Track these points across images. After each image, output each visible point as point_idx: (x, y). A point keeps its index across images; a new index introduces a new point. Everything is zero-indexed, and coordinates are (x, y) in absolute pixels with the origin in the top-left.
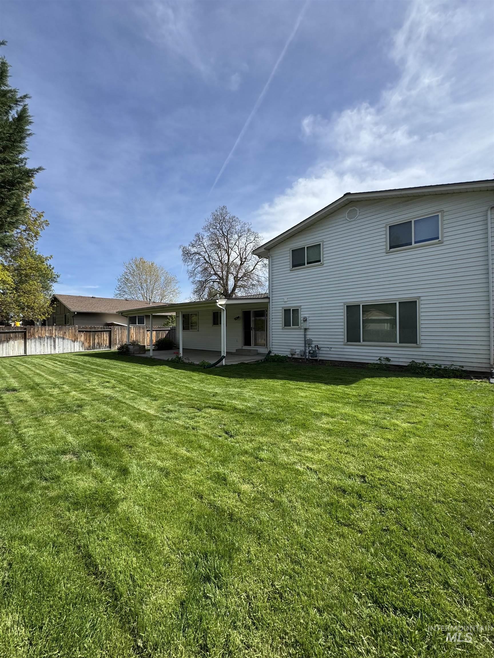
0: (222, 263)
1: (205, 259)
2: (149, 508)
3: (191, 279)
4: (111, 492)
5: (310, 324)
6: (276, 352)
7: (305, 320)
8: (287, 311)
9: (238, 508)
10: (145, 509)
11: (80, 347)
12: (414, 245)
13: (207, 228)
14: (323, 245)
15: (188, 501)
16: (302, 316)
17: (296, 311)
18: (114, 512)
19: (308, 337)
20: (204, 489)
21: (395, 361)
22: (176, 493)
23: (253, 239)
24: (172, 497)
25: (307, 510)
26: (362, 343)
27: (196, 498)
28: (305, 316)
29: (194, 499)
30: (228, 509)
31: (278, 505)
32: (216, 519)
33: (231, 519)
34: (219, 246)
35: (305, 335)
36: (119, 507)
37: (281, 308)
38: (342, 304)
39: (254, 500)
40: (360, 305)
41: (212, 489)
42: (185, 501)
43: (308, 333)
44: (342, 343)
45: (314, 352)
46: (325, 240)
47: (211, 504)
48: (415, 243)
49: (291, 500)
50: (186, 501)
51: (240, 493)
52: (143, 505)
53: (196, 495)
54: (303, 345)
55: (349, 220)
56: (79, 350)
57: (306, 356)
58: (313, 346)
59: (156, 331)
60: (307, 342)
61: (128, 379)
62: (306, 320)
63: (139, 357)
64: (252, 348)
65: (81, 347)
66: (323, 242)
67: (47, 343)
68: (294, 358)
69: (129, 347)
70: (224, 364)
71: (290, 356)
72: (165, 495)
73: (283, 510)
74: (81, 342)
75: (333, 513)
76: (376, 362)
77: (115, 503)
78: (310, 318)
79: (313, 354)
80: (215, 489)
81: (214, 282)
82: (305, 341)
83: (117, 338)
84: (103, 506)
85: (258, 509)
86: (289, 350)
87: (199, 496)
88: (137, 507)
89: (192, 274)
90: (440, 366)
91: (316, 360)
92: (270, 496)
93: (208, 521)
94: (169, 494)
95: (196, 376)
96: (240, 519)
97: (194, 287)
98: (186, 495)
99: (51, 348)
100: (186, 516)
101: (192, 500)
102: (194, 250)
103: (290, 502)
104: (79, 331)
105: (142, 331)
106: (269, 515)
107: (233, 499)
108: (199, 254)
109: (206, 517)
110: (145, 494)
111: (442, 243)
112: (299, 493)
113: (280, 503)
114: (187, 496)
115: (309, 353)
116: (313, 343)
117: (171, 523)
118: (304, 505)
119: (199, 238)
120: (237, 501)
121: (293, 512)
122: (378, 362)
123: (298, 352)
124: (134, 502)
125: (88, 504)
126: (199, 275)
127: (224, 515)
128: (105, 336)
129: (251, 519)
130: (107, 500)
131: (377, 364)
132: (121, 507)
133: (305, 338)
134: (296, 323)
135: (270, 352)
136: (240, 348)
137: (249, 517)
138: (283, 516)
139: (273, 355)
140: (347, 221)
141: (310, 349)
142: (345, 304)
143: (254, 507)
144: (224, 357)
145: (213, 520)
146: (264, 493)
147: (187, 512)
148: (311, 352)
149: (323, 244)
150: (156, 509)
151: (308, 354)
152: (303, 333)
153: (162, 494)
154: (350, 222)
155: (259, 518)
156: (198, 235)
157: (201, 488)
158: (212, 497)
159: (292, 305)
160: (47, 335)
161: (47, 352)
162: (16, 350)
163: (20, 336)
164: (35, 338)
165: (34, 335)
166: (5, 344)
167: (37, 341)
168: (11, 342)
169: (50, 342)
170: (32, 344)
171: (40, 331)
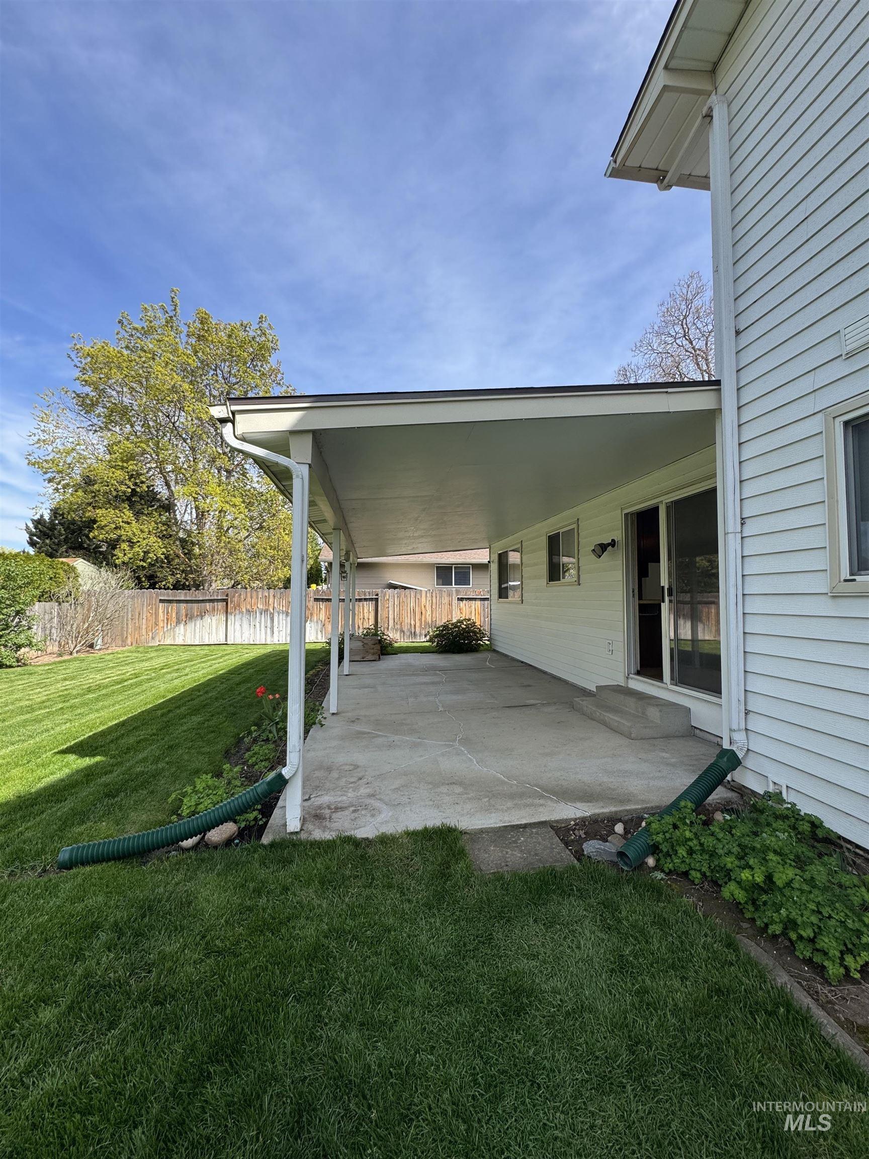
11: (317, 634)
56: (317, 638)
65: (319, 633)
67: (260, 623)
74: (320, 622)
83: (391, 617)
99: (266, 633)
104: (316, 600)
105: (445, 600)
128: (366, 611)
160: (260, 606)
161: (260, 639)
162: (214, 634)
163: (220, 607)
164: (241, 612)
165: (239, 606)
166: (198, 623)
167: (244, 619)
168: (207, 619)
169: (264, 620)
170: (237, 623)
171: (249, 599)
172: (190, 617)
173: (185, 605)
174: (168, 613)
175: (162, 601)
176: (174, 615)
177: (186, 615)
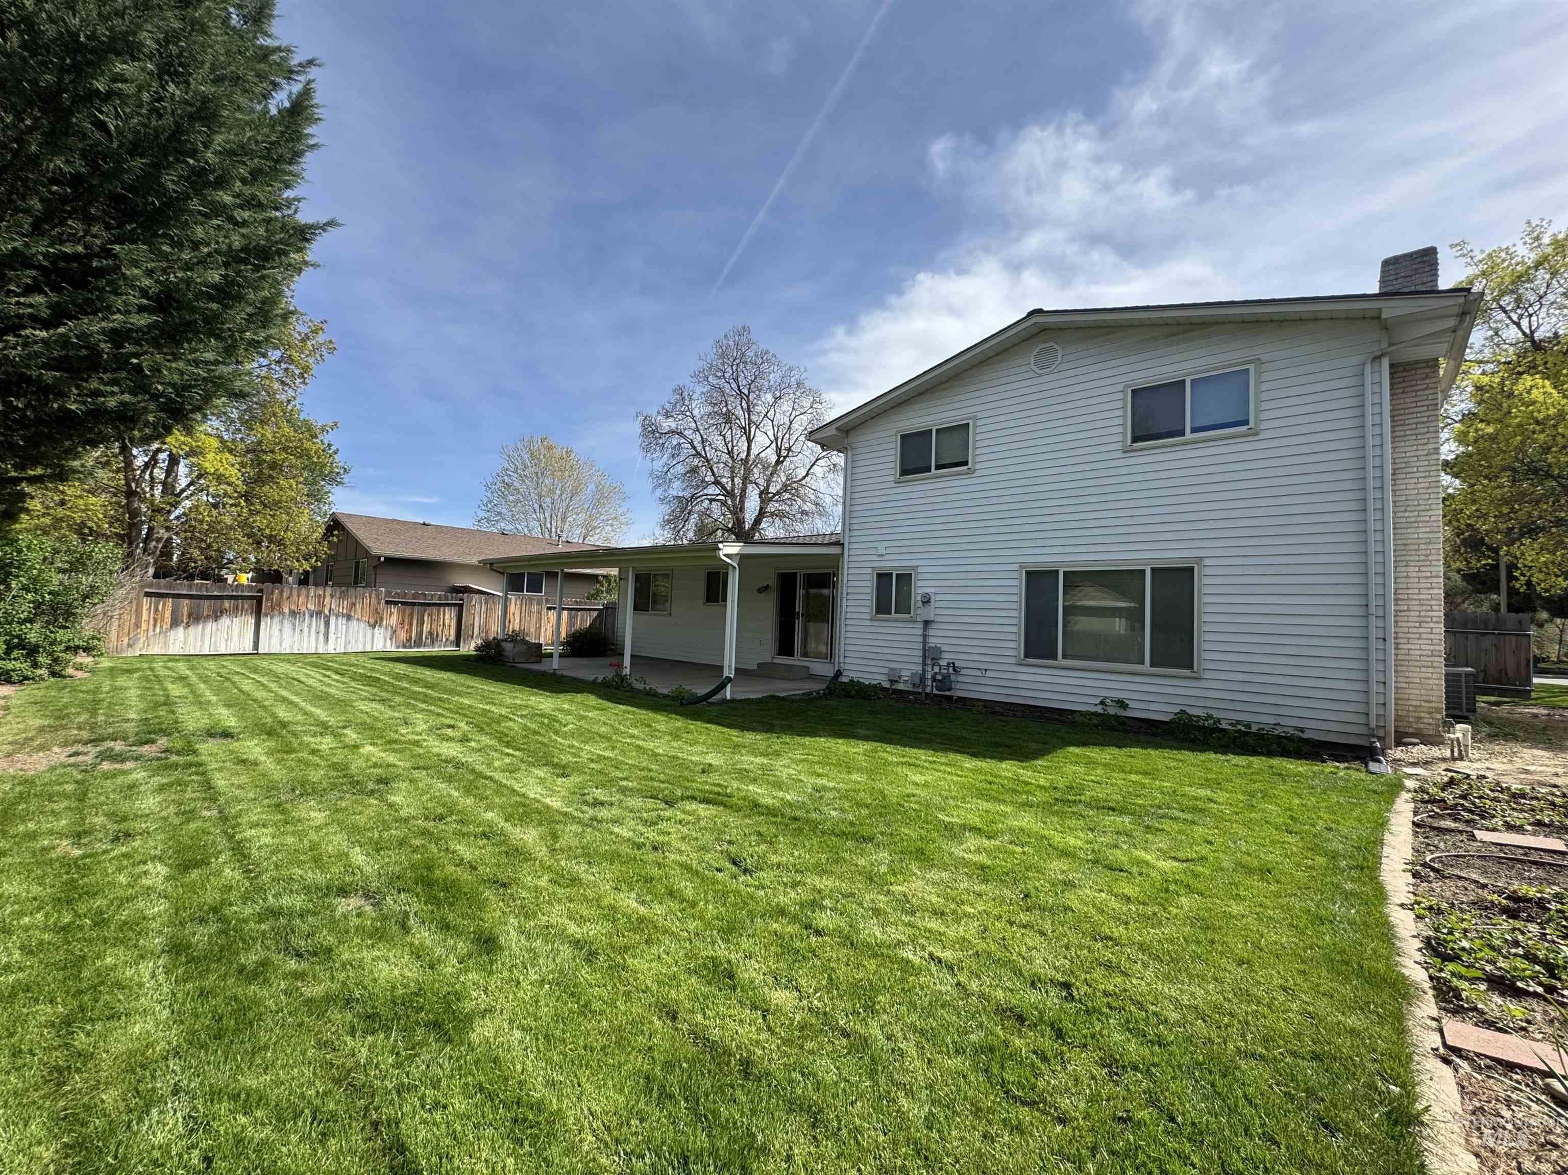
0: (732, 457)
1: (694, 448)
2: (546, 1037)
3: (659, 491)
4: (456, 993)
5: (939, 612)
6: (852, 675)
7: (926, 601)
8: (883, 578)
9: (764, 1048)
10: (537, 1039)
11: (385, 641)
12: (1189, 435)
13: (700, 376)
14: (975, 427)
15: (643, 1024)
16: (920, 591)
17: (905, 579)
18: (462, 1043)
19: (933, 642)
20: (682, 996)
21: (1138, 710)
22: (613, 1004)
23: (807, 405)
24: (602, 1012)
25: (929, 1061)
26: (1060, 661)
27: (660, 1018)
28: (928, 590)
29: (655, 1018)
30: (738, 1047)
31: (861, 1044)
32: (709, 1072)
33: (746, 1075)
34: (728, 418)
35: (925, 636)
36: (474, 1031)
37: (870, 571)
38: (1016, 567)
39: (802, 1028)
40: (1057, 572)
41: (701, 999)
42: (633, 1023)
43: (931, 632)
44: (1013, 661)
45: (944, 677)
46: (979, 415)
47: (698, 1035)
48: (1194, 430)
49: (892, 1035)
50: (637, 1024)
51: (767, 1011)
52: (531, 1029)
53: (660, 1010)
54: (920, 660)
55: (1037, 370)
56: (385, 646)
57: (925, 686)
58: (943, 663)
59: (568, 609)
60: (930, 655)
61: (499, 723)
62: (928, 601)
63: (526, 670)
64: (796, 661)
65: (389, 641)
66: (975, 419)
67: (310, 627)
68: (896, 691)
69: (504, 644)
70: (728, 697)
71: (886, 685)
72: (585, 1006)
73: (873, 1059)
74: (389, 628)
75: (995, 1071)
76: (1093, 709)
77: (467, 1021)
78: (939, 597)
79: (944, 682)
80: (706, 997)
81: (711, 501)
82: (924, 650)
83: (477, 624)
84: (436, 1025)
85: (811, 1052)
86: (886, 671)
87: (667, 1013)
88: (518, 1034)
89: (662, 479)
90: (1248, 726)
91: (949, 698)
92: (841, 1023)
93: (690, 1077)
94: (596, 1006)
95: (662, 722)
96: (768, 1074)
97: (665, 510)
98: (636, 1009)
99: (317, 640)
100: (639, 1062)
101: (651, 1022)
102: (668, 424)
103: (888, 1039)
104: (387, 602)
105: (535, 608)
106: (838, 1068)
107: (750, 1025)
108: (681, 434)
109: (684, 1065)
110: (537, 1002)
111: (1256, 434)
112: (913, 1018)
113: (866, 1041)
114: (640, 1011)
115: (934, 679)
116: (944, 655)
117: (601, 1077)
118: (923, 1048)
119: (682, 396)
120: (759, 1030)
121: (897, 1064)
122: (1099, 709)
123: (906, 675)
124: (511, 1022)
125: (399, 1019)
126: (677, 484)
127: (728, 1064)
128: (447, 616)
129: (793, 1075)
130: (444, 1012)
131: (1095, 714)
132: (478, 1030)
133: (925, 643)
134: (904, 607)
135: (839, 673)
136: (769, 660)
137: (790, 1073)
138: (872, 1074)
139: (845, 680)
140: (1032, 374)
141: (937, 669)
142: (1022, 565)
143: (802, 1047)
144: (729, 680)
145: (702, 1074)
146: (825, 1014)
147: (640, 1051)
148: (939, 677)
149: (974, 423)
150: (564, 1040)
151: (929, 683)
152: (920, 632)
153: (578, 1003)
154: (1040, 375)
155: (815, 1075)
156: (680, 391)
157: (673, 994)
158: (699, 1017)
159: (894, 563)
160: (311, 607)
161: (308, 648)
162: (235, 639)
163: (246, 606)
164: (282, 613)
165: (279, 605)
166: (209, 625)
167: (286, 622)
168: (225, 621)
169: (317, 624)
170: (274, 627)
171: (295, 597)
172: (195, 618)
173: (186, 601)
174: (156, 610)
175: (148, 594)
176: (168, 614)
177: (189, 616)
